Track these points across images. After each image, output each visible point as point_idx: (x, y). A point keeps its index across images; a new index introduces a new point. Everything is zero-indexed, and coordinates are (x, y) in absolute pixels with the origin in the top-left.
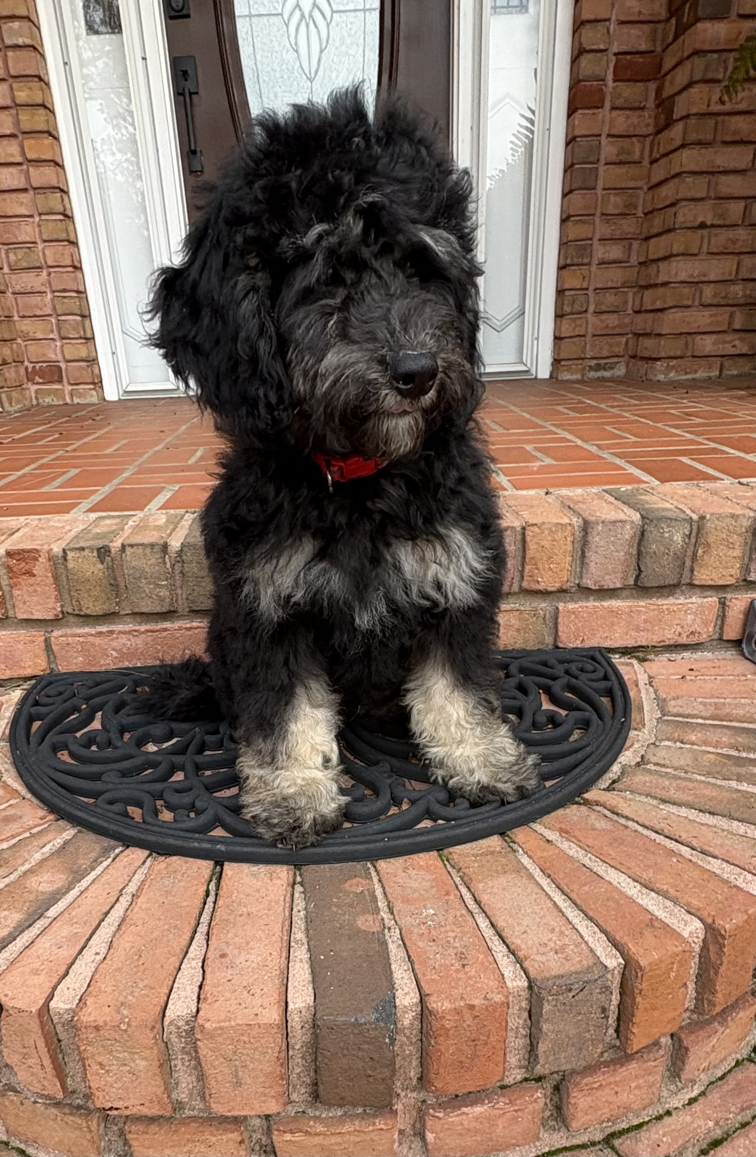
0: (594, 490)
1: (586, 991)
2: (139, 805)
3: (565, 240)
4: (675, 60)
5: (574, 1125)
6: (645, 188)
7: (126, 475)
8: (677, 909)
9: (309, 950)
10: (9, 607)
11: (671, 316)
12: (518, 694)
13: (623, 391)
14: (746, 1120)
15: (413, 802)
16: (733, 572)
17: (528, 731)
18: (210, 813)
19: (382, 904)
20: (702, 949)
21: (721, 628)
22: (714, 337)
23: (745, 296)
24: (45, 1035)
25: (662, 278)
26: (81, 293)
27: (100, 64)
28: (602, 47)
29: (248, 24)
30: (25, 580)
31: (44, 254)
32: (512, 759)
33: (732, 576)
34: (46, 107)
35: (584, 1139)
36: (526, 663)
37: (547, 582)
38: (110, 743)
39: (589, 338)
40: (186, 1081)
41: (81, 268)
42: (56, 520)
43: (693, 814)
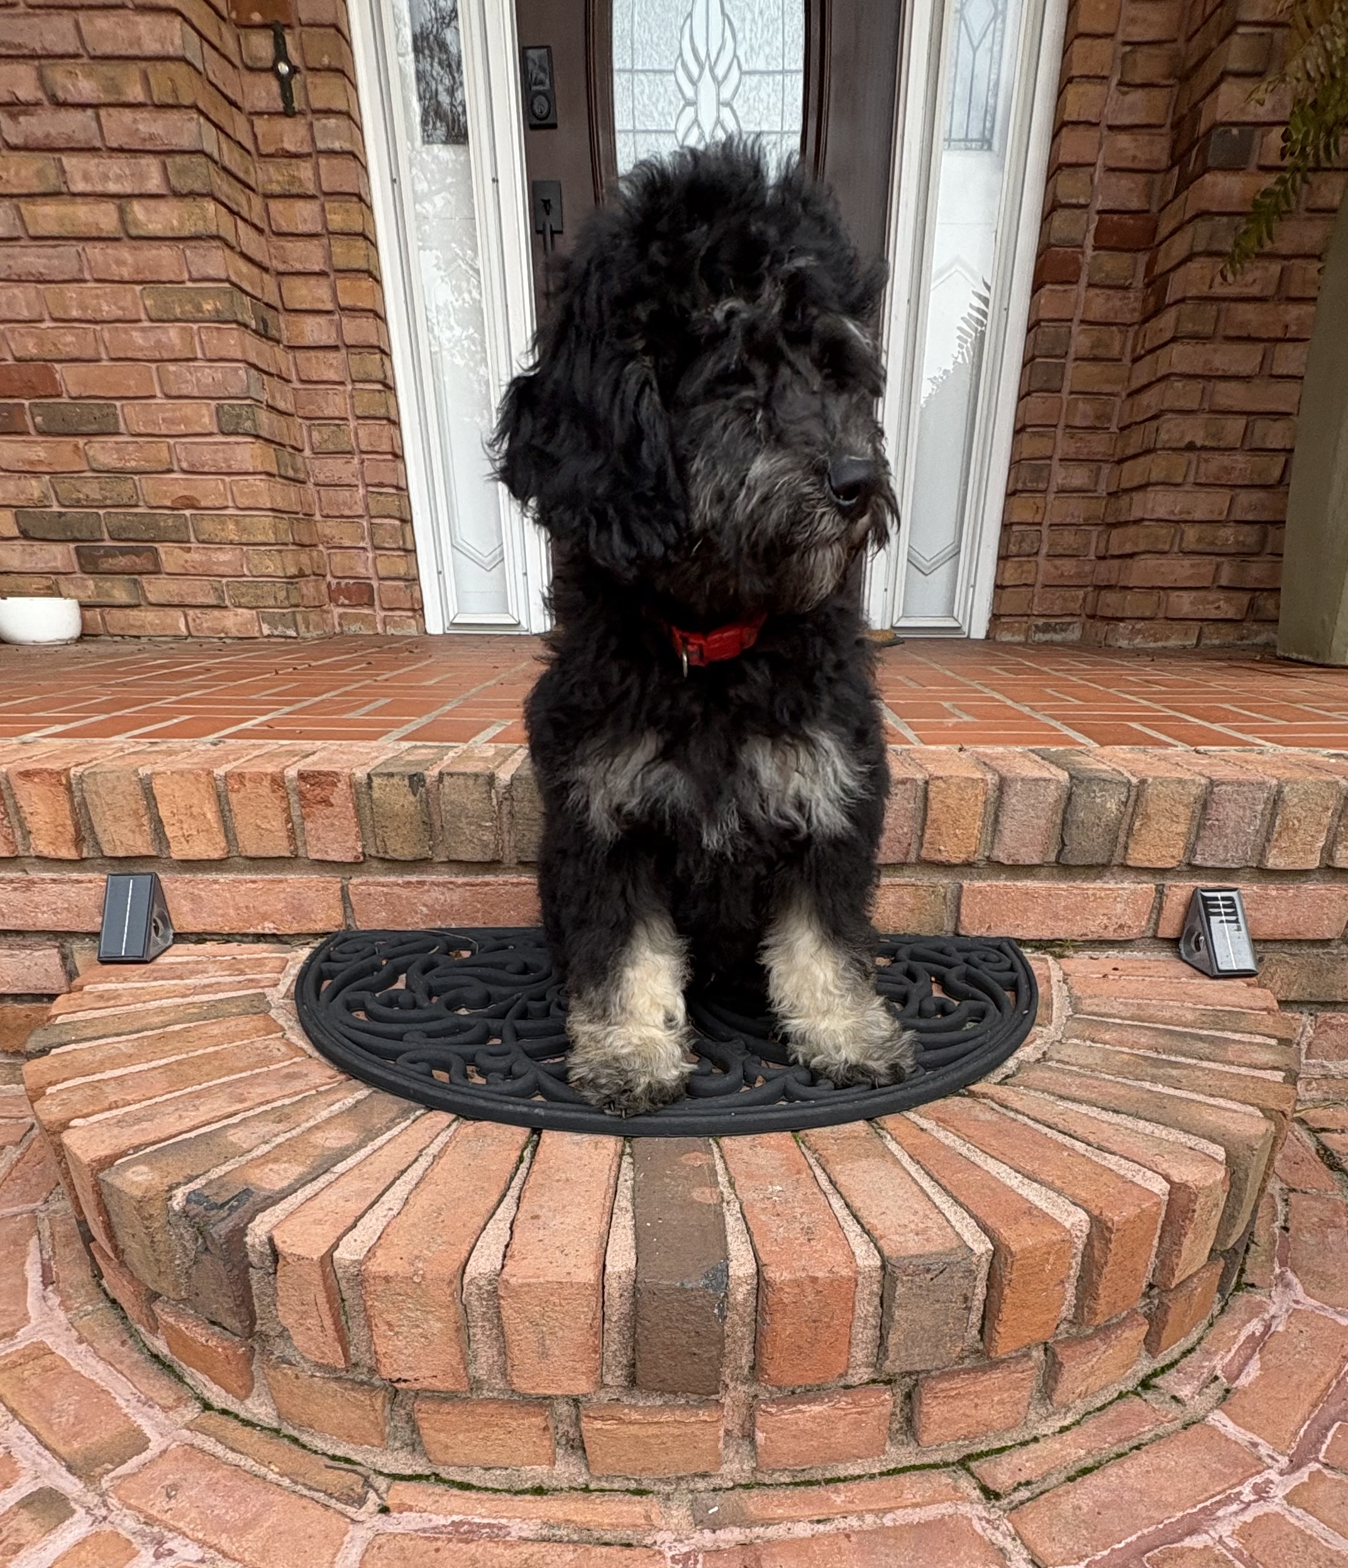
0: (1019, 749)
1: (946, 1274)
2: (446, 1067)
3: (1017, 458)
4: (1173, 224)
5: (925, 1438)
6: (1124, 394)
7: (448, 708)
8: (1060, 1200)
9: (634, 1217)
10: (299, 844)
11: (1142, 563)
12: (906, 980)
13: (1073, 655)
14: (1122, 1450)
15: (767, 1080)
16: (1175, 852)
17: (912, 1017)
18: (530, 1077)
19: (722, 1179)
20: (1085, 1247)
21: (1157, 924)
22: (1194, 594)
23: (1237, 542)
24: (328, 1289)
25: (1136, 514)
26: (402, 490)
27: (439, 201)
28: (1082, 201)
29: (631, 143)
30: (320, 810)
31: (356, 434)
32: (886, 1034)
33: (1173, 857)
34: (366, 238)
35: (936, 1458)
36: (920, 949)
37: (951, 852)
38: (415, 1005)
39: (1038, 588)
40: (485, 1355)
41: (403, 457)
42: (360, 746)
43: (1094, 1112)
